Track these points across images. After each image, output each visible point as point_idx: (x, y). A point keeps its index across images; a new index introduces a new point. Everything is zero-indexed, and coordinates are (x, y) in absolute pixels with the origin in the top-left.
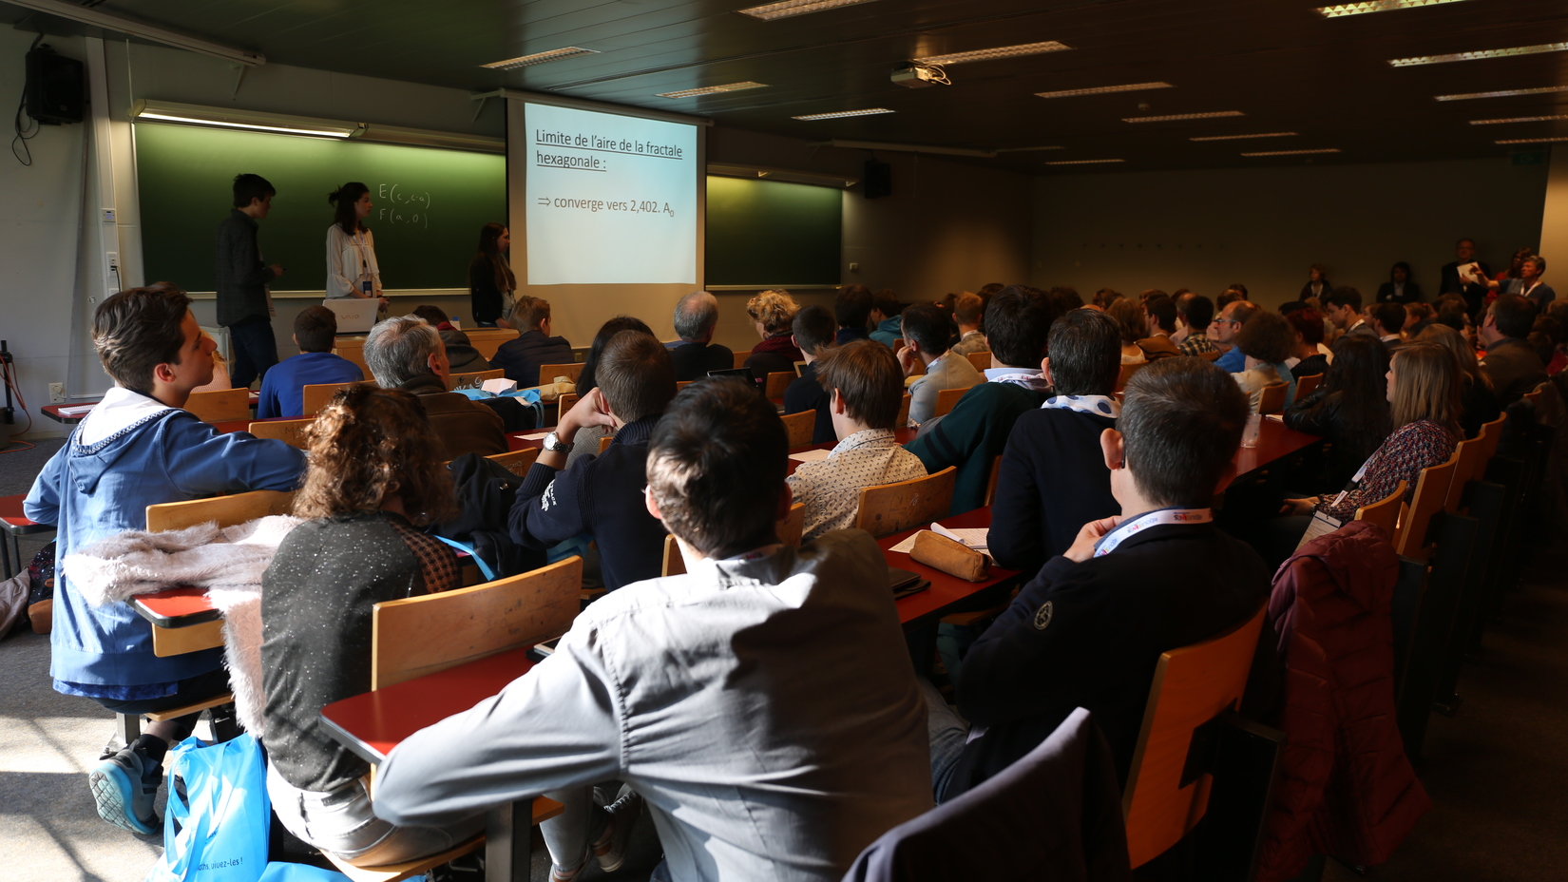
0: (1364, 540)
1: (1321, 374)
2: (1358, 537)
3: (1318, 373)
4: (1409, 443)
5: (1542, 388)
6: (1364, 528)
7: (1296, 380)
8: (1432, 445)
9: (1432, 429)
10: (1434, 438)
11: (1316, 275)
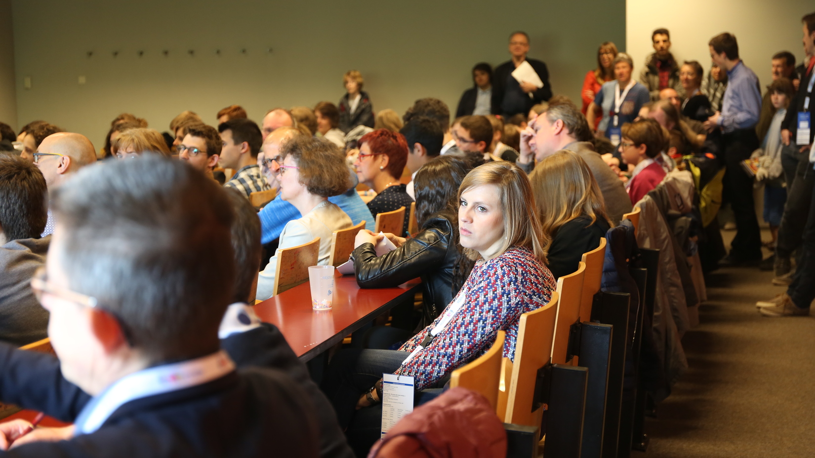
0: (468, 411)
1: (403, 208)
2: (460, 407)
3: (399, 208)
4: (493, 279)
5: (641, 206)
6: (466, 396)
7: (375, 217)
8: (520, 278)
9: (516, 261)
10: (520, 270)
11: (352, 85)
